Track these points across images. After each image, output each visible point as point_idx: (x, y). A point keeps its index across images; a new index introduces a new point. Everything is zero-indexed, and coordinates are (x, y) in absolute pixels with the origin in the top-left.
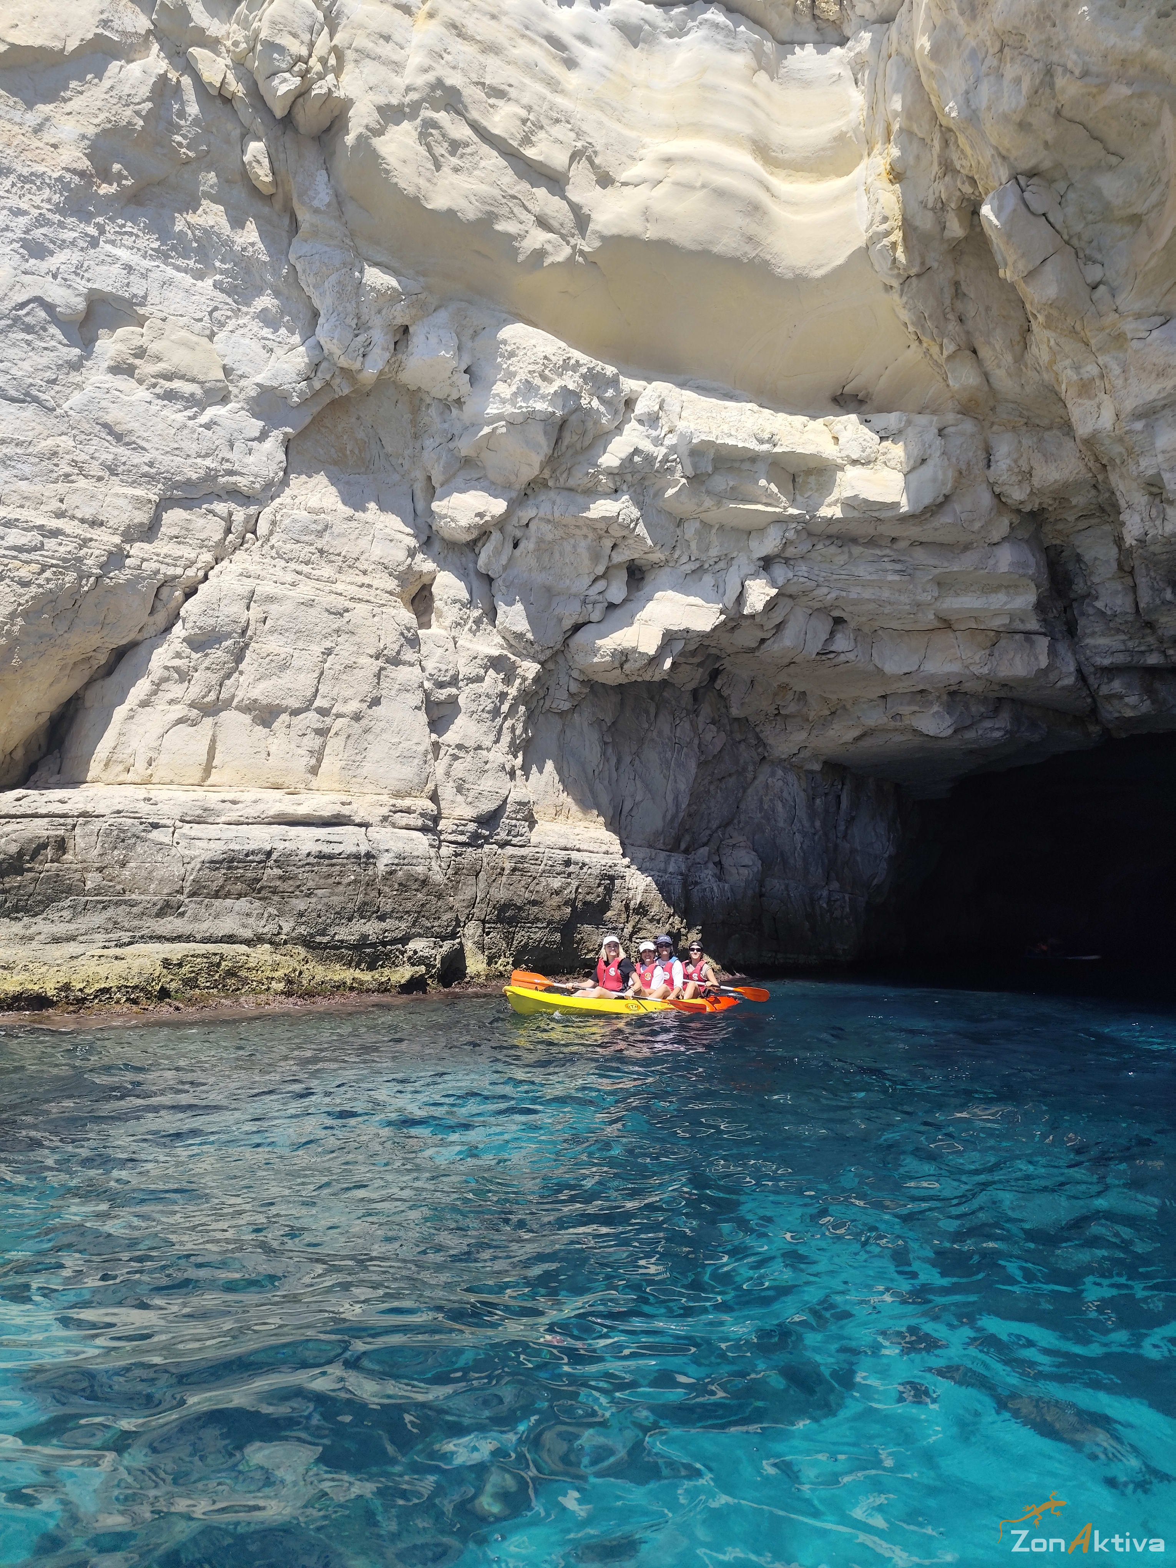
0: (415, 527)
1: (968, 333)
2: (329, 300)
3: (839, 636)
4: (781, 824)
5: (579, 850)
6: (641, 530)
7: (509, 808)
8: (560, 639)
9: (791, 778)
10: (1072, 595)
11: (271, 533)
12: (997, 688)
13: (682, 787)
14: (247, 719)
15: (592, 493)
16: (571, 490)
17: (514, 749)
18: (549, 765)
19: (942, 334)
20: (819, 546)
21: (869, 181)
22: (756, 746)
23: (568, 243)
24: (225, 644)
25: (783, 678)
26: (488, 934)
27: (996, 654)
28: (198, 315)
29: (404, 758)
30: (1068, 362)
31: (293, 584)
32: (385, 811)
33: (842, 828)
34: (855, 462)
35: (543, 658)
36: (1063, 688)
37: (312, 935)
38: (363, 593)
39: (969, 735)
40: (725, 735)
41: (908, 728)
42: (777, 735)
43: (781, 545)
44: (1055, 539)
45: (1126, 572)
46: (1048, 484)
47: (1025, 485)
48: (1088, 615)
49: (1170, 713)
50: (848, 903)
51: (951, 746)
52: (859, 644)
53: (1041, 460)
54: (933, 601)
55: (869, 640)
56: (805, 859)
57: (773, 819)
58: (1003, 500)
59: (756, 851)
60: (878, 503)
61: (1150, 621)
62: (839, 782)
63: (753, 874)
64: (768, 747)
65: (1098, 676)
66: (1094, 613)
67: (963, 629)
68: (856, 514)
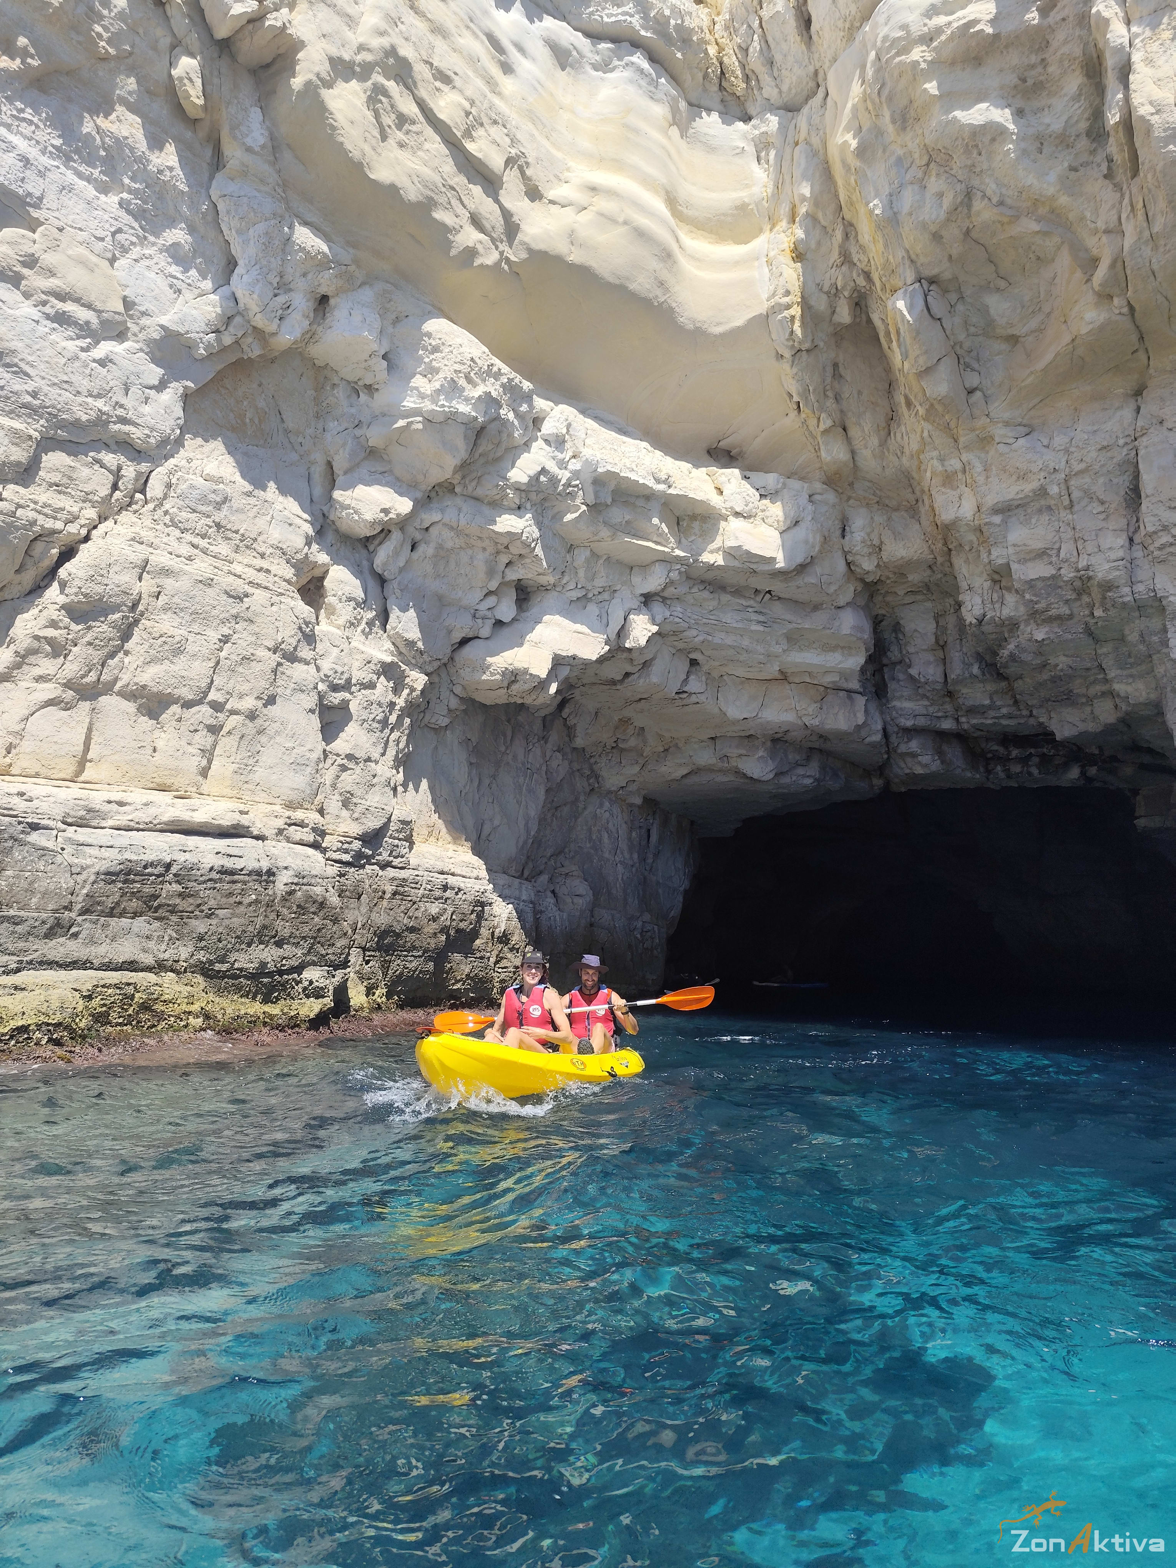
0: (311, 514)
1: (842, 411)
2: (252, 250)
3: (692, 677)
4: (607, 855)
5: (453, 874)
6: (539, 551)
7: (393, 827)
8: (449, 651)
9: (616, 810)
10: (885, 661)
11: (166, 497)
12: (814, 738)
13: (532, 813)
14: (130, 707)
15: (498, 506)
16: (477, 499)
17: (398, 762)
18: (424, 784)
19: (822, 409)
20: (695, 590)
21: (772, 254)
22: (588, 777)
23: (497, 248)
24: (113, 617)
25: (628, 713)
26: (367, 962)
27: (825, 708)
28: (100, 233)
29: (298, 765)
30: (935, 454)
31: (190, 559)
32: (280, 823)
33: (650, 861)
34: (737, 514)
35: (430, 669)
36: (869, 744)
37: (211, 962)
38: (261, 578)
39: (786, 780)
40: (568, 764)
41: (733, 769)
42: (610, 768)
43: (664, 584)
44: (882, 610)
45: (939, 646)
46: (895, 560)
47: (874, 557)
48: (899, 680)
49: (951, 773)
50: (657, 934)
51: (764, 789)
52: (709, 687)
53: (891, 537)
54: (782, 653)
55: (716, 683)
56: (624, 890)
57: (600, 849)
58: (852, 568)
59: (587, 881)
60: (758, 556)
61: (952, 690)
62: (651, 816)
63: (586, 904)
64: (600, 778)
65: (900, 735)
66: (906, 679)
67: (797, 681)
68: (736, 563)
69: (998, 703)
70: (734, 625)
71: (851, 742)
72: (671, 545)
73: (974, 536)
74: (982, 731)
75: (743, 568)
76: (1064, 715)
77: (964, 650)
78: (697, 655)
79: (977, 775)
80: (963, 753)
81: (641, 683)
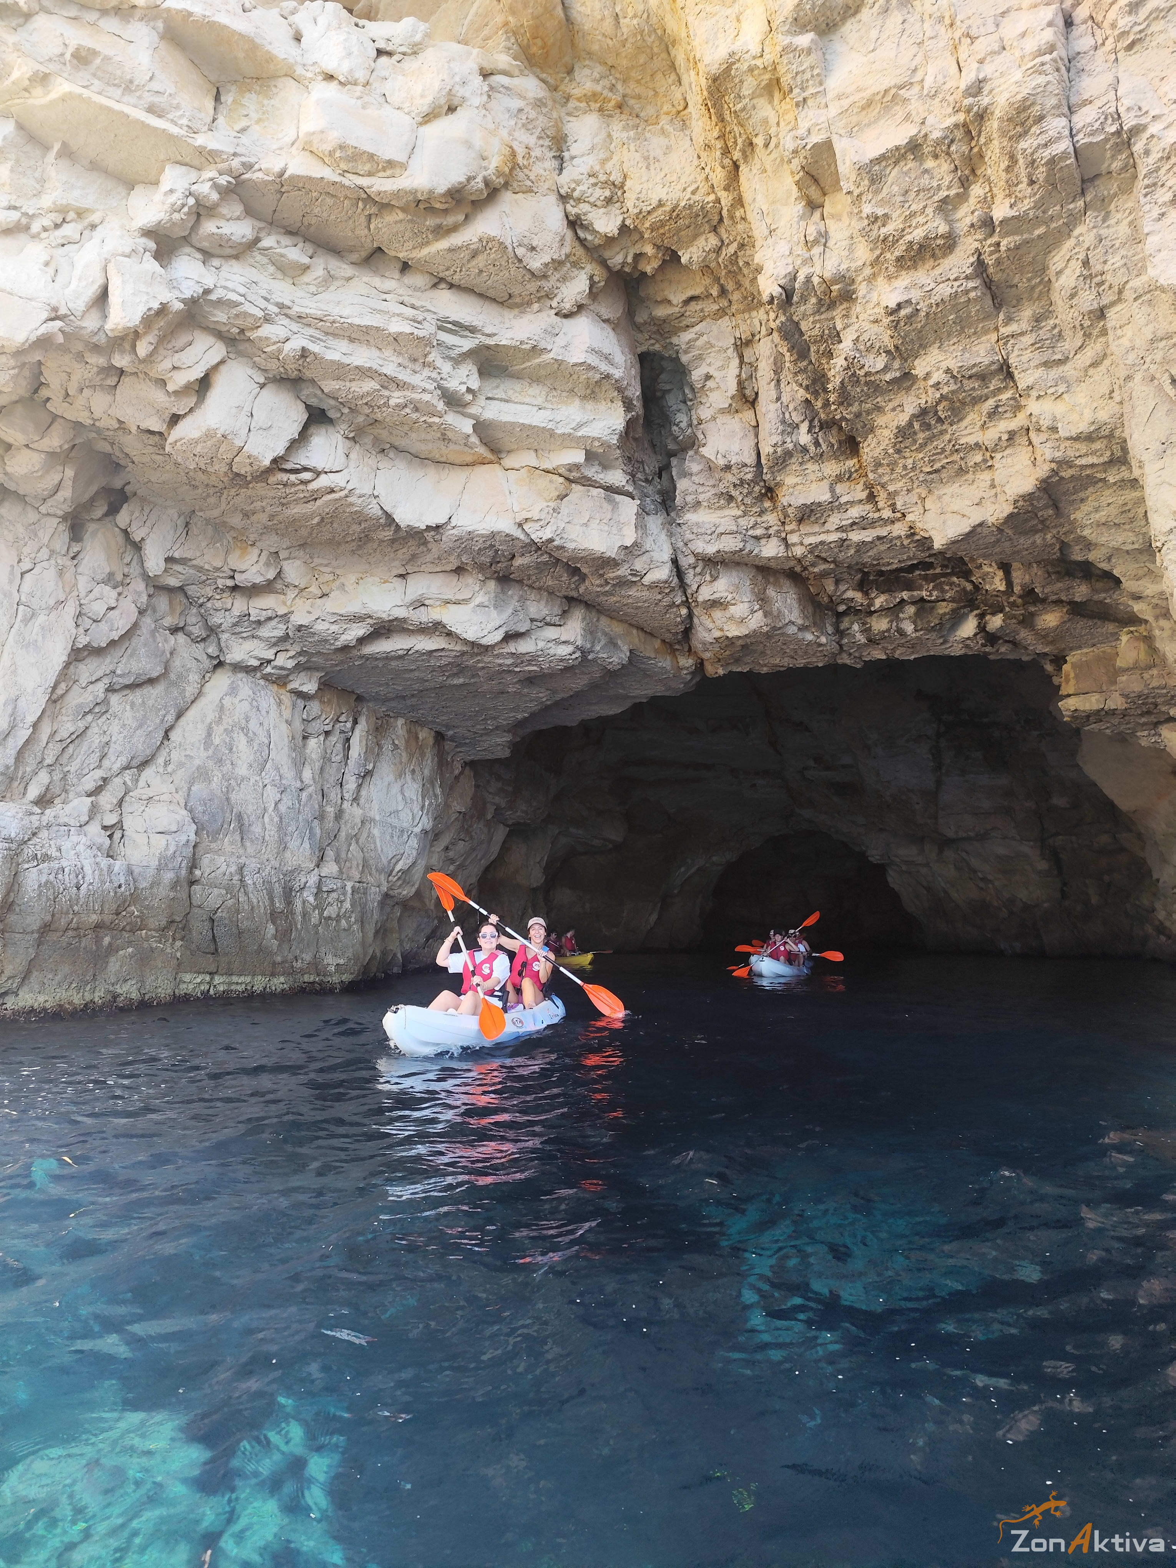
3: (316, 440)
4: (242, 770)
9: (266, 700)
10: (672, 446)
20: (270, 238)
27: (564, 511)
33: (351, 784)
34: (328, 78)
36: (652, 586)
39: (524, 647)
40: (136, 610)
41: (437, 628)
42: (235, 625)
43: (186, 209)
44: (653, 341)
45: (747, 401)
46: (649, 208)
47: (615, 209)
48: (691, 475)
49: (783, 634)
50: (349, 895)
51: (500, 665)
52: (352, 464)
53: (640, 165)
54: (469, 397)
55: (372, 462)
56: (281, 827)
57: (228, 762)
58: (581, 234)
59: (191, 811)
60: (365, 157)
61: (772, 484)
62: (348, 717)
63: (177, 846)
64: (223, 644)
65: (698, 570)
66: (700, 467)
67: (517, 467)
68: (328, 173)
69: (843, 500)
70: (357, 321)
71: (623, 583)
72: (185, 121)
73: (769, 107)
74: (825, 560)
75: (344, 186)
76: (946, 499)
77: (784, 398)
78: (315, 396)
79: (823, 640)
80: (800, 600)
81: (196, 434)
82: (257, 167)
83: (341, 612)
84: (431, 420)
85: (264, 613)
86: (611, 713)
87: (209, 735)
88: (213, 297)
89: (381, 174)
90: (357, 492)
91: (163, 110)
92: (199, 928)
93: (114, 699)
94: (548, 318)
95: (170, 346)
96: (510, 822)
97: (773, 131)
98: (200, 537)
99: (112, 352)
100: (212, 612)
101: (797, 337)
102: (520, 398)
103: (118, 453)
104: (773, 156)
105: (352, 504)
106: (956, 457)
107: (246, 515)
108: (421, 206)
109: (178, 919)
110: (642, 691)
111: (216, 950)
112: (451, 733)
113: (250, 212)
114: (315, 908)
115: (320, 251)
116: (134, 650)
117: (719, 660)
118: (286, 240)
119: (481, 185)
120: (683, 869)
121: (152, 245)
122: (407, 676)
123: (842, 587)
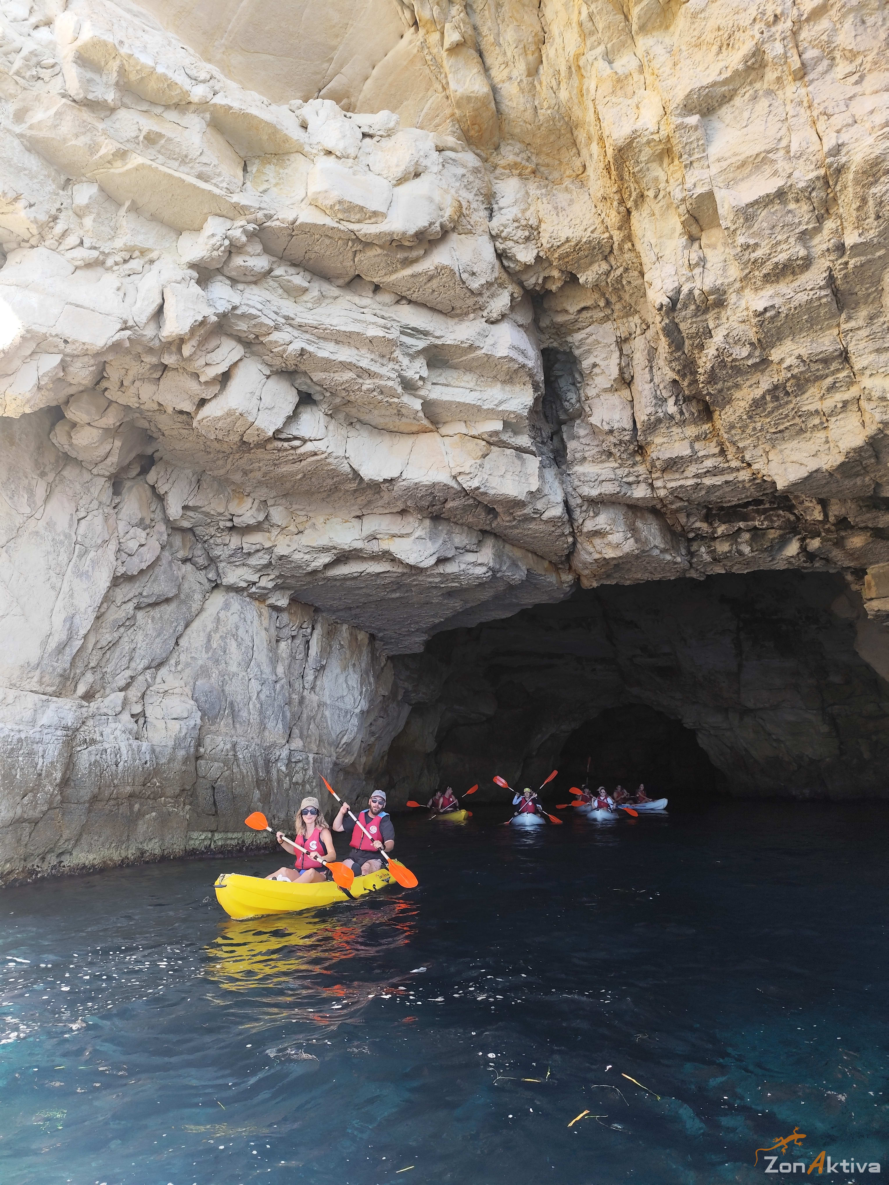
3: (305, 417)
4: (233, 668)
9: (251, 613)
10: (563, 417)
19: (446, 17)
20: (280, 269)
22: (206, 570)
27: (487, 466)
30: (599, 51)
33: (310, 677)
34: (328, 153)
36: (548, 521)
39: (451, 568)
40: (160, 546)
41: (387, 556)
42: (231, 556)
43: (222, 248)
44: (552, 340)
45: (625, 382)
46: (559, 244)
47: (531, 245)
48: (579, 437)
49: (648, 556)
50: (311, 765)
51: (430, 582)
52: (330, 434)
53: (552, 213)
54: (421, 383)
55: (344, 432)
56: (261, 712)
57: (223, 661)
58: (506, 263)
59: (196, 701)
60: (357, 209)
61: (644, 443)
62: (308, 625)
63: (188, 729)
64: (220, 571)
65: (584, 508)
66: (586, 432)
67: (451, 434)
68: (328, 221)
69: (700, 454)
70: (343, 328)
71: (527, 519)
72: (224, 185)
73: (660, 169)
74: (681, 499)
75: (339, 230)
76: (787, 452)
77: (656, 380)
78: (306, 384)
79: (679, 559)
80: (661, 530)
81: (219, 413)
82: (275, 217)
83: (314, 545)
84: (392, 400)
85: (254, 546)
86: (504, 617)
87: (209, 641)
88: (239, 312)
89: (367, 221)
90: (334, 455)
91: (209, 177)
92: (204, 795)
93: (140, 615)
94: (480, 324)
95: (204, 348)
96: (413, 702)
97: (662, 186)
98: (208, 490)
99: (162, 353)
100: (213, 546)
101: (676, 334)
102: (457, 383)
103: (153, 429)
104: (661, 204)
105: (329, 464)
106: (797, 420)
107: (245, 473)
108: (394, 244)
109: (188, 788)
110: (529, 600)
111: (216, 812)
112: (381, 635)
113: (267, 250)
114: (286, 775)
115: (315, 277)
116: (156, 577)
117: (595, 576)
118: (292, 270)
119: (439, 229)
120: (539, 736)
121: (196, 275)
122: (357, 592)
123: (692, 520)
